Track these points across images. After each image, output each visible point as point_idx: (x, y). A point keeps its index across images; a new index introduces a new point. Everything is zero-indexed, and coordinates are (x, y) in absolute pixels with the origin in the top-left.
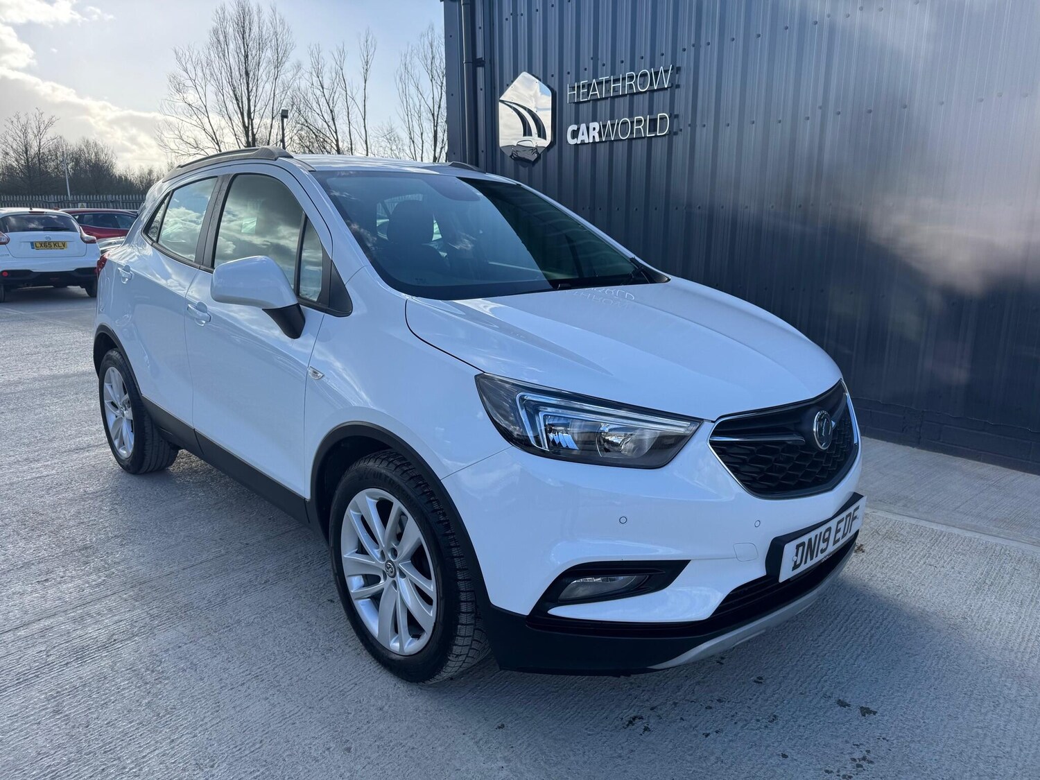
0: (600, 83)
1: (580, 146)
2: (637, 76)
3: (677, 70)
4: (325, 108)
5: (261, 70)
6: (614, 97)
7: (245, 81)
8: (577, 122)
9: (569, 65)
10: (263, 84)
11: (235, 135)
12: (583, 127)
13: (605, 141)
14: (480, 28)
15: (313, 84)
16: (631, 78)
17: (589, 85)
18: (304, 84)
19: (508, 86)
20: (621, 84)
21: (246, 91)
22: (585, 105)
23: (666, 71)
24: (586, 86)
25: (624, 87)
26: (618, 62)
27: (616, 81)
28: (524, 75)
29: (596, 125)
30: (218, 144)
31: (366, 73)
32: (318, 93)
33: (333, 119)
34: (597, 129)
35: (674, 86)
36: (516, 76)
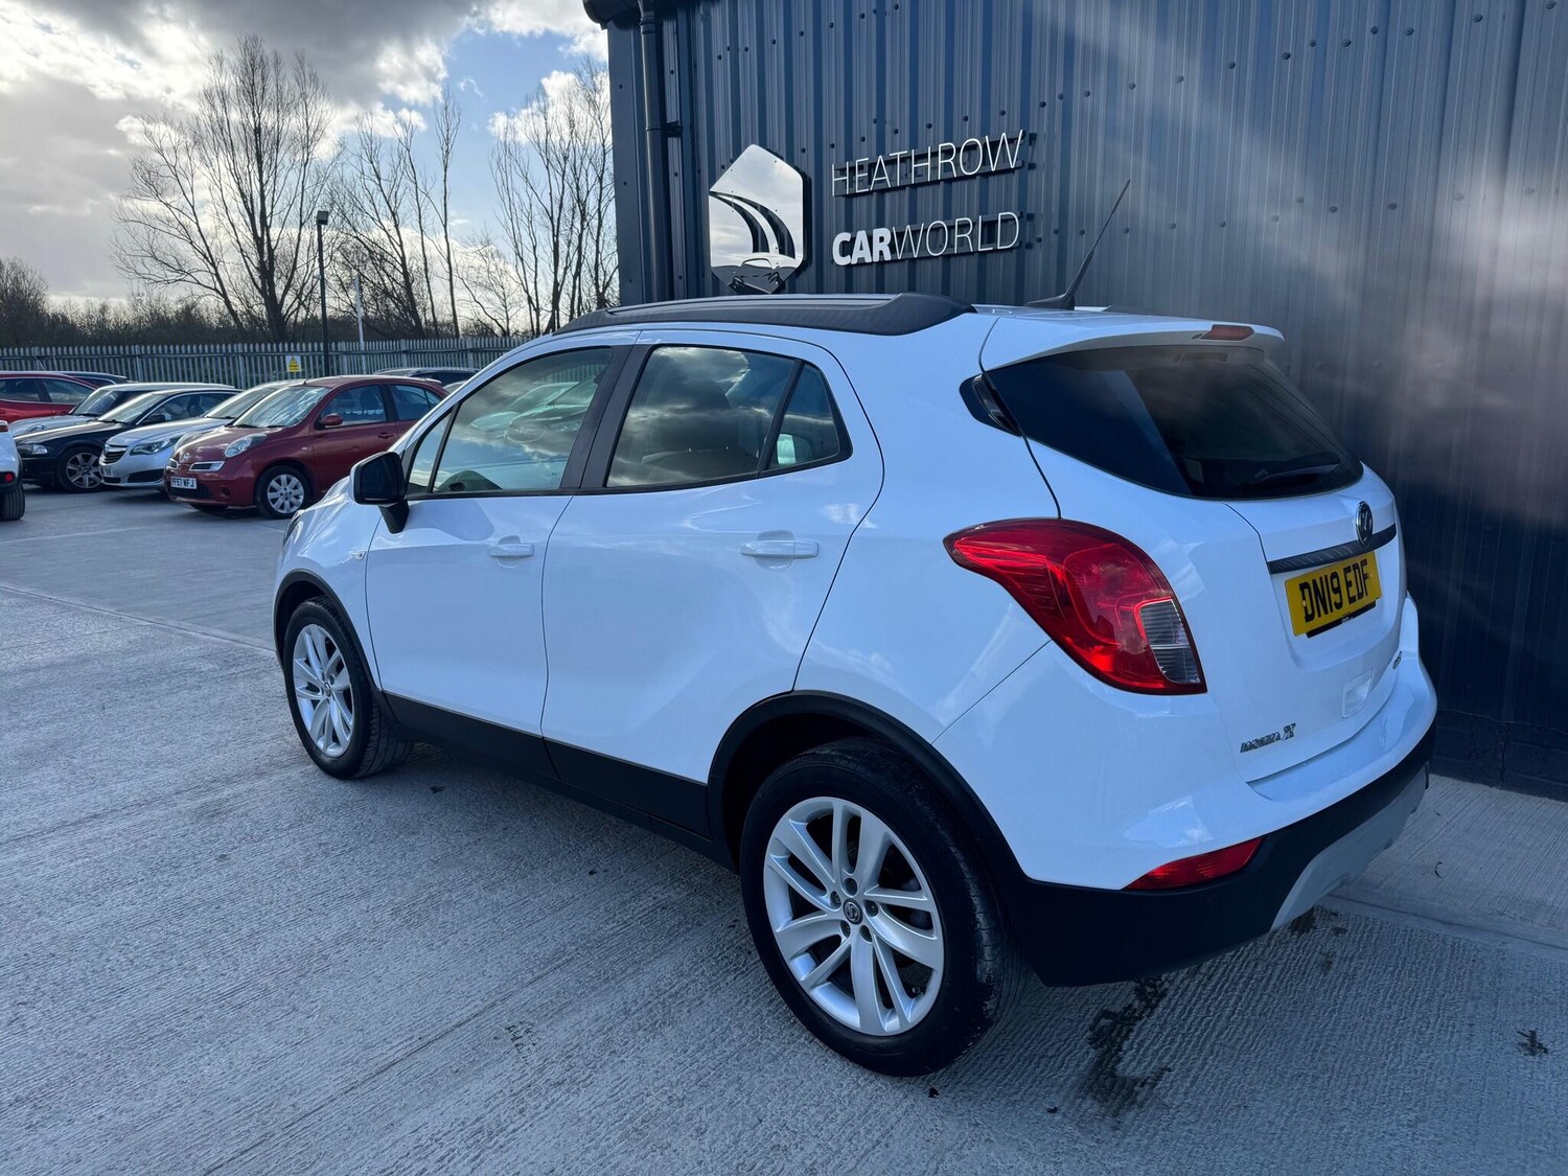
0: (891, 162)
1: (854, 268)
2: (958, 150)
3: (1031, 139)
4: (382, 208)
5: (282, 151)
6: (914, 186)
7: (256, 168)
8: (849, 229)
9: (834, 132)
10: (284, 172)
11: (242, 250)
12: (862, 236)
13: (902, 260)
14: (672, 72)
15: (363, 173)
16: (947, 153)
17: (872, 166)
18: (350, 173)
19: (724, 168)
20: (929, 164)
21: (258, 184)
22: (864, 200)
23: (1012, 141)
24: (866, 168)
25: (934, 168)
26: (922, 126)
27: (921, 157)
28: (753, 151)
29: (885, 232)
30: (213, 264)
31: (447, 156)
32: (372, 186)
33: (396, 226)
34: (888, 239)
35: (1027, 165)
36: (738, 152)
